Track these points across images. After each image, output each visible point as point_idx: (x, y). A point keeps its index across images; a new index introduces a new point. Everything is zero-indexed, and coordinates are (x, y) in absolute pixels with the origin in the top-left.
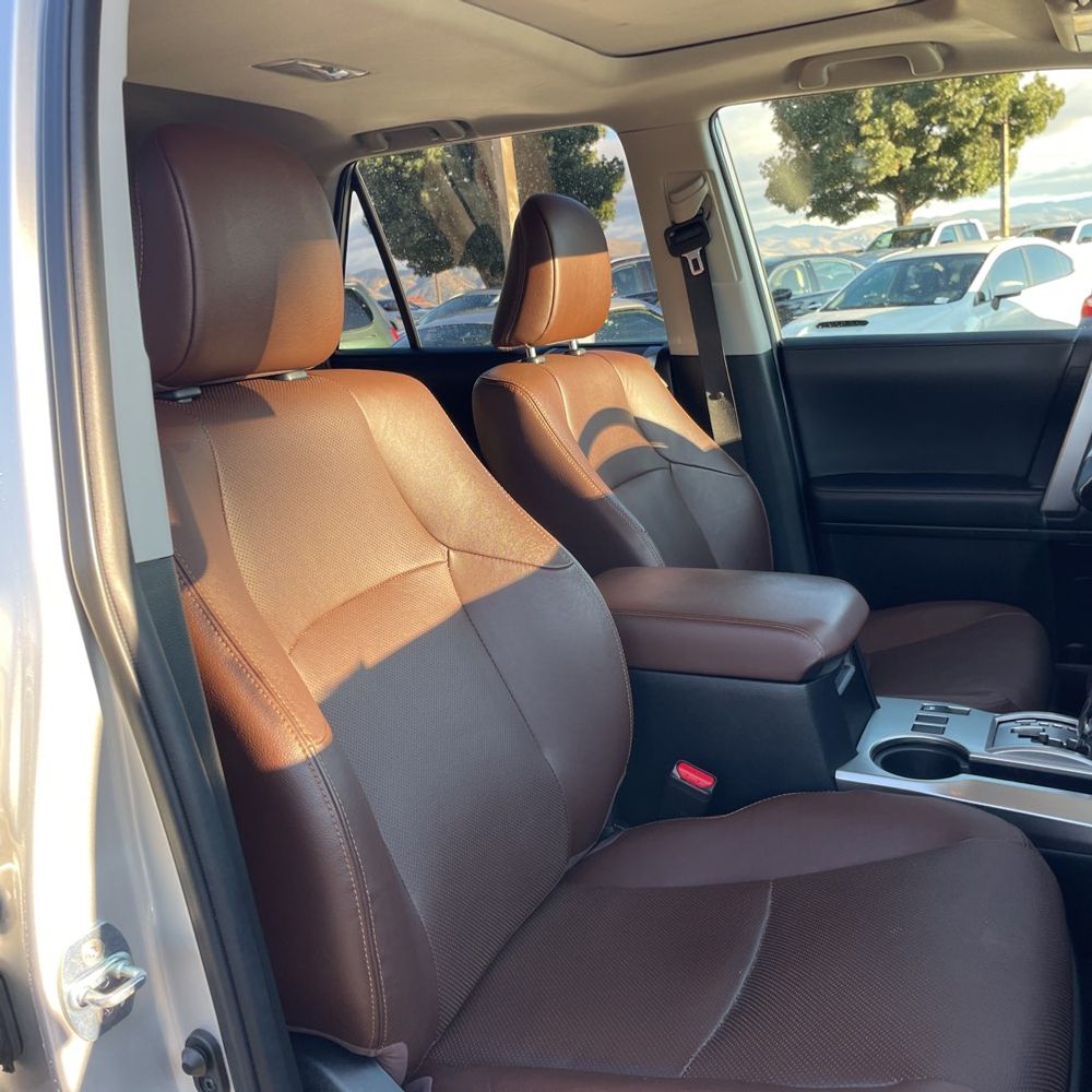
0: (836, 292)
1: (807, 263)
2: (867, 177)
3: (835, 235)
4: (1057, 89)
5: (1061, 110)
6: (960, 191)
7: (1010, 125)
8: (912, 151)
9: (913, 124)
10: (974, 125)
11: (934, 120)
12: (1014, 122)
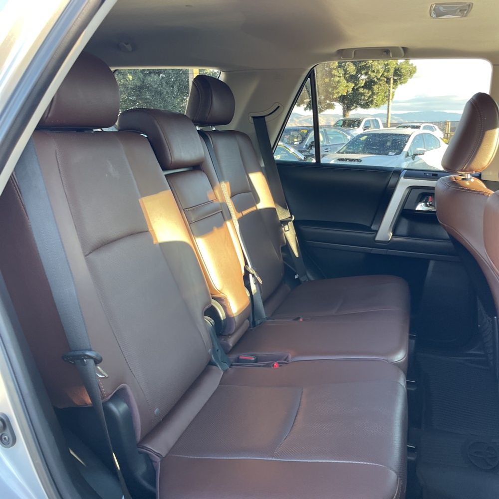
0: (343, 144)
1: (325, 130)
2: (333, 94)
3: (300, 118)
4: (414, 66)
5: (414, 75)
6: (371, 105)
7: (394, 79)
8: (353, 85)
9: (354, 73)
10: (379, 77)
11: (363, 72)
12: (395, 78)
